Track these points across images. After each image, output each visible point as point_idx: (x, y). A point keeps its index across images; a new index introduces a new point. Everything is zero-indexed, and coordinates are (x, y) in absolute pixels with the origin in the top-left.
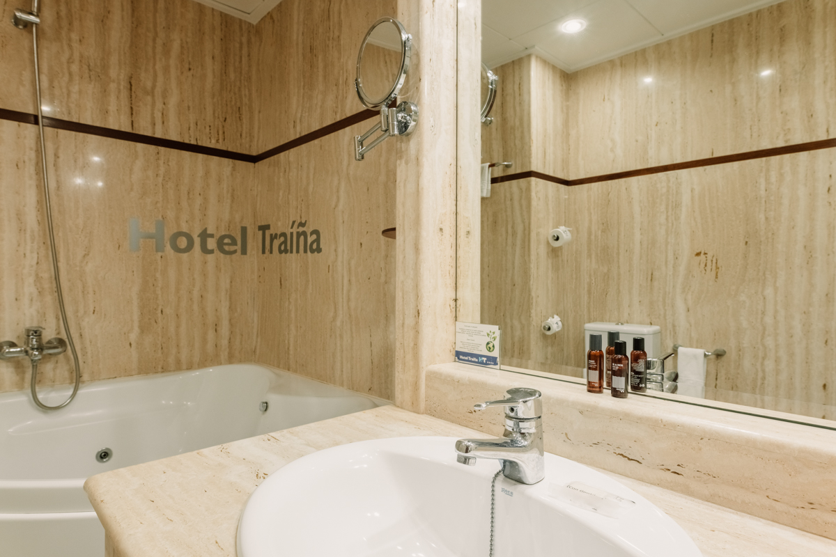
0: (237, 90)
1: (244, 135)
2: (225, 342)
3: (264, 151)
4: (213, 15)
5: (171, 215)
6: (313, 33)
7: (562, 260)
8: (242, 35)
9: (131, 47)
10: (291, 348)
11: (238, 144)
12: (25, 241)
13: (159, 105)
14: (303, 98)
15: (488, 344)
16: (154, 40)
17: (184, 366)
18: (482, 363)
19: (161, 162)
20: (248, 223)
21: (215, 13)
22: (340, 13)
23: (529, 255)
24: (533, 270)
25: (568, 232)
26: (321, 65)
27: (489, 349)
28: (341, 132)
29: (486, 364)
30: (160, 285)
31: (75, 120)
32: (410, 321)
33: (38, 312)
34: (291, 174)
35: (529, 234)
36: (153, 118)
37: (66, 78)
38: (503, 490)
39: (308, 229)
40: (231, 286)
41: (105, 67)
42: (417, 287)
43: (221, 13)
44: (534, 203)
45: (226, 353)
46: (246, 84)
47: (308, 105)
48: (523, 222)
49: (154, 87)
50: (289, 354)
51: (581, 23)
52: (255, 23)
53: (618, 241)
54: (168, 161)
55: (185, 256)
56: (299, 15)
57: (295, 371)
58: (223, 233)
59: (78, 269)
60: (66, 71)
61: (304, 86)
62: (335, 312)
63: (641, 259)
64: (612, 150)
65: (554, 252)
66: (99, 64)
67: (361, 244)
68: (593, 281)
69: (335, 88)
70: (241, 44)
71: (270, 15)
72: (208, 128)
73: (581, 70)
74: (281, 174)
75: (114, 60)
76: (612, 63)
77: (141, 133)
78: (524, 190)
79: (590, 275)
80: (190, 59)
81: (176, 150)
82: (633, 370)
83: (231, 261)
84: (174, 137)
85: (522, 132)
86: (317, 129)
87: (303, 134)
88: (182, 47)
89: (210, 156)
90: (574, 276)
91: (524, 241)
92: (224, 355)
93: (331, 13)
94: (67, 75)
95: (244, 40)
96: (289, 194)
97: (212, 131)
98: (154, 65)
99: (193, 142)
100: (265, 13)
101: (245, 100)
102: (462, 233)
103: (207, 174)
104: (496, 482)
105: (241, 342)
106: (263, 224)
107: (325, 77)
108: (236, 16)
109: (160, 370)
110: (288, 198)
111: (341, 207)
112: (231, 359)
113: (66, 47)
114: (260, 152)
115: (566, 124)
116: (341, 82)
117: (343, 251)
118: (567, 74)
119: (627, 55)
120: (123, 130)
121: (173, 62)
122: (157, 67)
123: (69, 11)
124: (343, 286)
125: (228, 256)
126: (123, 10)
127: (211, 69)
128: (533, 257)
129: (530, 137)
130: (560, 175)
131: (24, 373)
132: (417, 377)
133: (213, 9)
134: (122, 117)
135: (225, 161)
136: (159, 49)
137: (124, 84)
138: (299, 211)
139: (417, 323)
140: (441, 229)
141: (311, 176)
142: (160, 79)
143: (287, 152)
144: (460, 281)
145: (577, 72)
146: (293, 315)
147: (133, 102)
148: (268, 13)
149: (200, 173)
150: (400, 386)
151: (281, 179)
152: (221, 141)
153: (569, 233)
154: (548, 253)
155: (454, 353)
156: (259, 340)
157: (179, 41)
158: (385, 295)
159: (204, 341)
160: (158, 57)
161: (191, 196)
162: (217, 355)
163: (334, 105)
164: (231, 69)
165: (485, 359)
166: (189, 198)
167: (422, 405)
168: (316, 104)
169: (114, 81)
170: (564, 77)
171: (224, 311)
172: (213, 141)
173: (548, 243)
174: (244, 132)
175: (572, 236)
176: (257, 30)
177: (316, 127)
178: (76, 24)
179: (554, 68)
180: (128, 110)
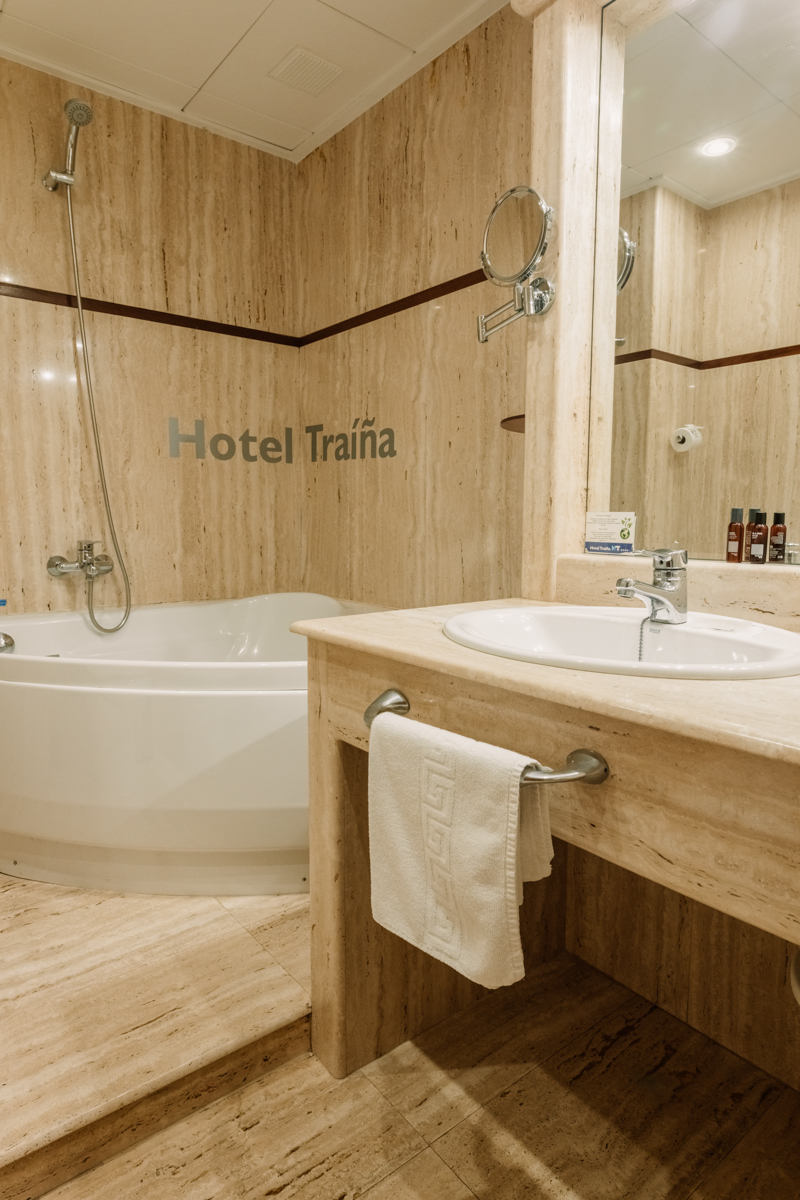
0: (278, 252)
1: (286, 312)
2: (271, 569)
3: (312, 331)
4: (250, 155)
5: (210, 413)
6: (383, 177)
7: (688, 471)
8: (282, 180)
9: (162, 205)
10: (355, 574)
11: (280, 324)
12: (69, 445)
13: (194, 277)
14: (370, 263)
15: (622, 531)
16: (187, 194)
17: (230, 596)
18: (615, 551)
19: (198, 348)
20: (293, 424)
21: (251, 152)
22: (422, 153)
23: (645, 463)
24: (649, 483)
25: (698, 432)
26: (395, 220)
27: (624, 537)
28: (423, 306)
29: (620, 552)
30: (201, 498)
31: (109, 300)
32: (540, 510)
33: (85, 526)
34: (352, 360)
35: (645, 435)
36: (188, 293)
37: (99, 249)
38: (651, 630)
39: (377, 428)
40: (276, 501)
41: (137, 233)
42: (549, 474)
43: (259, 151)
44: (653, 393)
45: (273, 582)
46: (288, 244)
47: (376, 271)
48: (638, 419)
49: (188, 254)
50: (351, 580)
51: (730, 144)
52: (297, 163)
53: (766, 443)
54: (206, 347)
55: (226, 463)
56: (362, 153)
57: (361, 600)
58: (266, 436)
59: (120, 476)
60: (97, 239)
61: (371, 247)
62: (415, 526)
63: (795, 467)
64: (764, 319)
65: (678, 460)
66: (130, 230)
67: (450, 443)
68: (729, 499)
69: (414, 250)
70: (282, 191)
71: (319, 151)
72: (247, 304)
73: (724, 206)
74: (339, 361)
75: (145, 222)
76: (768, 193)
77: (177, 313)
78: (640, 376)
79: (725, 490)
80: (225, 216)
81: (214, 333)
82: (772, 543)
83: (276, 471)
84: (211, 317)
85: (641, 296)
86: (389, 302)
87: (369, 309)
88: (216, 200)
89: (250, 340)
90: (703, 492)
91: (637, 445)
92: (270, 583)
93: (409, 153)
94: (99, 245)
95: (285, 186)
96: (349, 385)
97: (251, 308)
98: (188, 226)
99: (232, 323)
100: (312, 149)
101: (288, 266)
102: (594, 419)
103: (248, 361)
104: (645, 625)
105: (288, 569)
106: (312, 424)
107: (400, 236)
108: (275, 154)
109: (205, 597)
110: (348, 391)
111: (422, 399)
112: (278, 588)
113: (97, 211)
114: (307, 333)
115: (700, 282)
116: (423, 242)
117: (426, 453)
118: (706, 211)
119: (791, 182)
120: (158, 310)
121: (207, 220)
122: (190, 229)
123: (98, 164)
124: (425, 494)
125: (272, 464)
126: (152, 158)
127: (249, 225)
128: (650, 465)
129: (651, 304)
130: (690, 355)
131: (75, 592)
132: (548, 566)
133: (249, 147)
134: (156, 294)
135: (268, 346)
136: (192, 205)
137: (157, 252)
138: (364, 407)
139: (549, 511)
140: (575, 415)
141: (382, 363)
142: (194, 244)
143: (347, 331)
144: (591, 471)
145: (719, 207)
146: (357, 534)
147: (167, 274)
148: (317, 149)
149: (240, 361)
150: (528, 577)
151: (338, 367)
152: (261, 320)
153: (699, 434)
154: (669, 461)
155: (584, 544)
156: (309, 566)
157: (213, 194)
158: (481, 501)
159: (249, 566)
160: (191, 215)
161: (231, 391)
162: (263, 584)
163: (414, 272)
164: (271, 226)
165: (618, 547)
166: (229, 393)
167: (553, 593)
168: (388, 271)
169: (146, 250)
170: (700, 215)
171: (270, 531)
172: (254, 320)
173: (670, 447)
174: (287, 307)
175: (703, 435)
176: (300, 172)
177: (388, 299)
178: (106, 180)
179: (687, 203)
180: (162, 285)
